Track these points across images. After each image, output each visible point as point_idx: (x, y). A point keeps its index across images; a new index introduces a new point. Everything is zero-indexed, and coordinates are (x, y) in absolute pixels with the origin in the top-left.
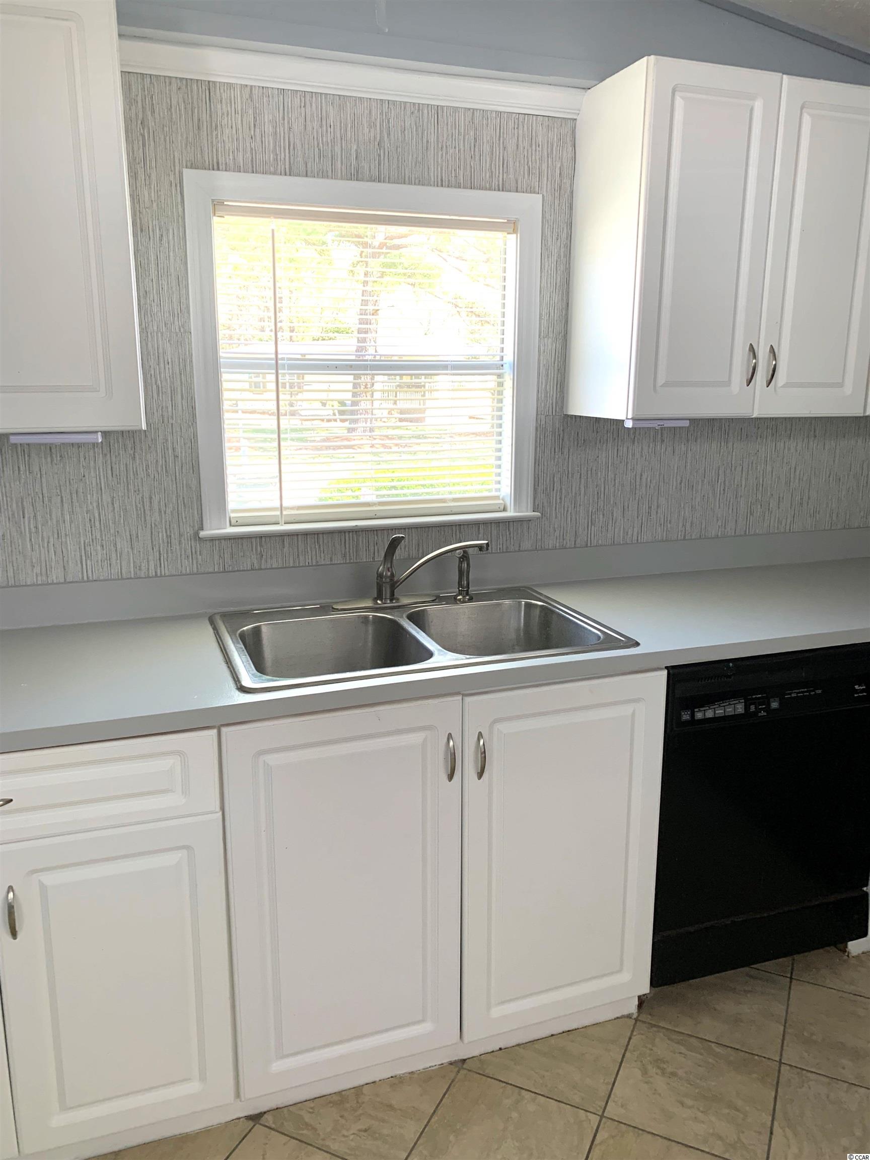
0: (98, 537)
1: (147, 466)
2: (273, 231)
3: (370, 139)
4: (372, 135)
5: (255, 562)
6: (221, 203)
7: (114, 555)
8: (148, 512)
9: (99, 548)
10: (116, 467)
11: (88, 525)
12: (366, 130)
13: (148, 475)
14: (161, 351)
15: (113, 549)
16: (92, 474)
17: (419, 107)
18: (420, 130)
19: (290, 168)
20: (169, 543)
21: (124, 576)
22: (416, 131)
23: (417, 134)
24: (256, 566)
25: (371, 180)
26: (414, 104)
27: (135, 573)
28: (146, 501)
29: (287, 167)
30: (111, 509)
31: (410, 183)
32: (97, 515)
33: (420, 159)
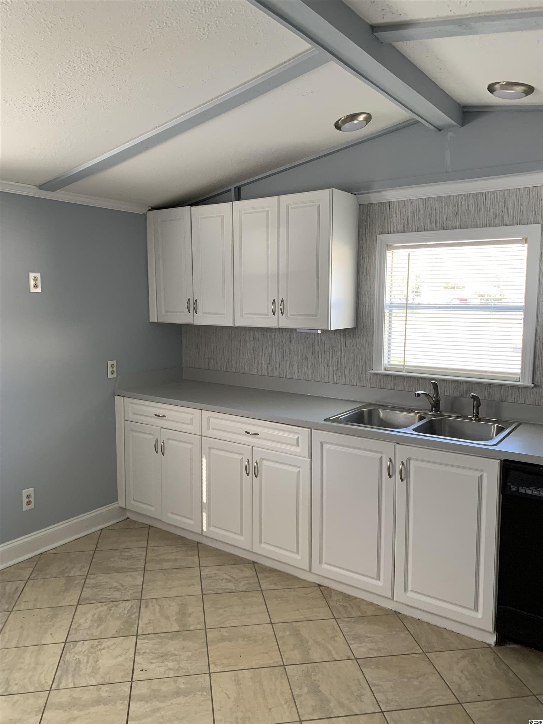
0: (339, 368)
1: (357, 344)
2: (409, 254)
3: (452, 212)
4: (454, 209)
5: (392, 386)
6: (390, 246)
7: (343, 375)
8: (355, 361)
9: (339, 372)
10: (347, 343)
11: (337, 363)
12: (451, 208)
13: (357, 347)
14: (365, 301)
15: (344, 373)
16: (340, 345)
17: (476, 194)
18: (476, 204)
19: (418, 229)
20: (362, 373)
21: (346, 384)
22: (475, 204)
23: (475, 206)
24: (393, 388)
25: (452, 229)
26: (474, 193)
27: (350, 383)
28: (355, 357)
29: (417, 228)
30: (344, 358)
31: (470, 228)
32: (339, 360)
33: (476, 216)
